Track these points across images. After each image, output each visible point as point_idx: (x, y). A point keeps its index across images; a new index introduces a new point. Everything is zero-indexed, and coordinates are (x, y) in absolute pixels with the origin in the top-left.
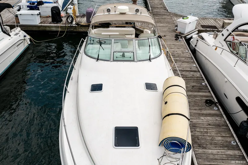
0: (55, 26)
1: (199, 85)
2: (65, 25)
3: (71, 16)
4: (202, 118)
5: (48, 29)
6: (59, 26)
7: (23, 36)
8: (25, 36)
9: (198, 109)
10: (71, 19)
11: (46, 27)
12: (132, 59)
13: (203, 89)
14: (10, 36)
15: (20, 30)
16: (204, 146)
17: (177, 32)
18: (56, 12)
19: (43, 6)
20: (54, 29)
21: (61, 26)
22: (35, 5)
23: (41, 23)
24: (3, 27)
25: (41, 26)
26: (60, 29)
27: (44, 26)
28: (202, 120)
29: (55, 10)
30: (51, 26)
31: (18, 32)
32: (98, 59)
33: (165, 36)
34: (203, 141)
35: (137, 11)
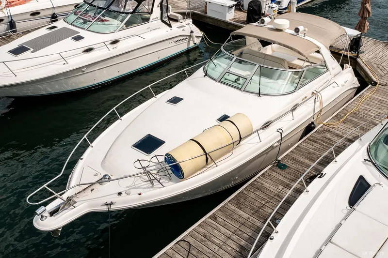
7: (189, 32)
8: (192, 32)
9: (290, 178)
11: (236, 26)
12: (240, 87)
14: (170, 27)
15: (191, 23)
16: (242, 206)
18: (254, 9)
27: (234, 25)
28: (278, 188)
31: (185, 25)
32: (206, 75)
33: (386, 85)
34: (247, 203)
35: (297, 30)
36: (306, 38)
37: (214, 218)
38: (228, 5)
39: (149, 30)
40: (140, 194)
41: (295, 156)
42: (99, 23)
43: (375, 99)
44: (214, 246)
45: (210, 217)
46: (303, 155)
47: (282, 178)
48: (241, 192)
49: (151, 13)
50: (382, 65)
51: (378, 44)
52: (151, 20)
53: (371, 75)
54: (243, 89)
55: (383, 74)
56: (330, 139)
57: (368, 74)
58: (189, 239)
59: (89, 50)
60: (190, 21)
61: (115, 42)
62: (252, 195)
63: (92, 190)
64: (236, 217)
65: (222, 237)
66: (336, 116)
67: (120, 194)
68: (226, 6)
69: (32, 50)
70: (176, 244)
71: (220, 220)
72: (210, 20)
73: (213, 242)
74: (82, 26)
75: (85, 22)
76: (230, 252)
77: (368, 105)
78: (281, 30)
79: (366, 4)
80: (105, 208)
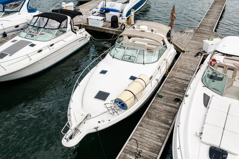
0: (112, 30)
1: (181, 89)
2: (118, 31)
3: (124, 25)
4: (164, 106)
5: (107, 32)
6: (114, 31)
7: (85, 35)
8: (86, 35)
9: (166, 101)
10: (123, 27)
11: (106, 30)
12: (133, 61)
13: (181, 92)
14: (76, 33)
15: (85, 30)
16: (151, 118)
17: (201, 50)
18: (114, 20)
19: (108, 13)
20: (111, 32)
21: (115, 31)
22: (103, 12)
23: (103, 26)
24: (72, 26)
25: (103, 29)
26: (114, 33)
27: (104, 29)
28: (163, 107)
29: (114, 18)
30: (109, 30)
31: (82, 32)
32: (113, 57)
33: (189, 52)
34: (152, 116)
35: (152, 31)
36: (157, 34)
37: (140, 125)
38: (101, 19)
39: (67, 36)
40: (109, 120)
41: (164, 91)
42: (41, 36)
43: (187, 59)
44: (147, 138)
45: (139, 126)
46: (167, 90)
47: (162, 102)
48: (147, 112)
49: (67, 27)
50: (183, 42)
51: (177, 32)
52: (67, 31)
53: (180, 47)
54: (135, 62)
55: (185, 47)
56: (175, 80)
57: (178, 47)
58: (134, 137)
59: (40, 51)
60: (84, 29)
61: (52, 45)
62: (153, 112)
63: (84, 123)
64: (150, 123)
65: (149, 134)
66: (173, 69)
67: (99, 122)
68: (100, 20)
69: (9, 55)
70: (129, 141)
71: (144, 126)
72: (91, 28)
73: (146, 137)
74: (32, 38)
75: (32, 36)
76: (156, 140)
77: (185, 62)
78: (143, 31)
79: (173, 14)
80: (95, 130)
